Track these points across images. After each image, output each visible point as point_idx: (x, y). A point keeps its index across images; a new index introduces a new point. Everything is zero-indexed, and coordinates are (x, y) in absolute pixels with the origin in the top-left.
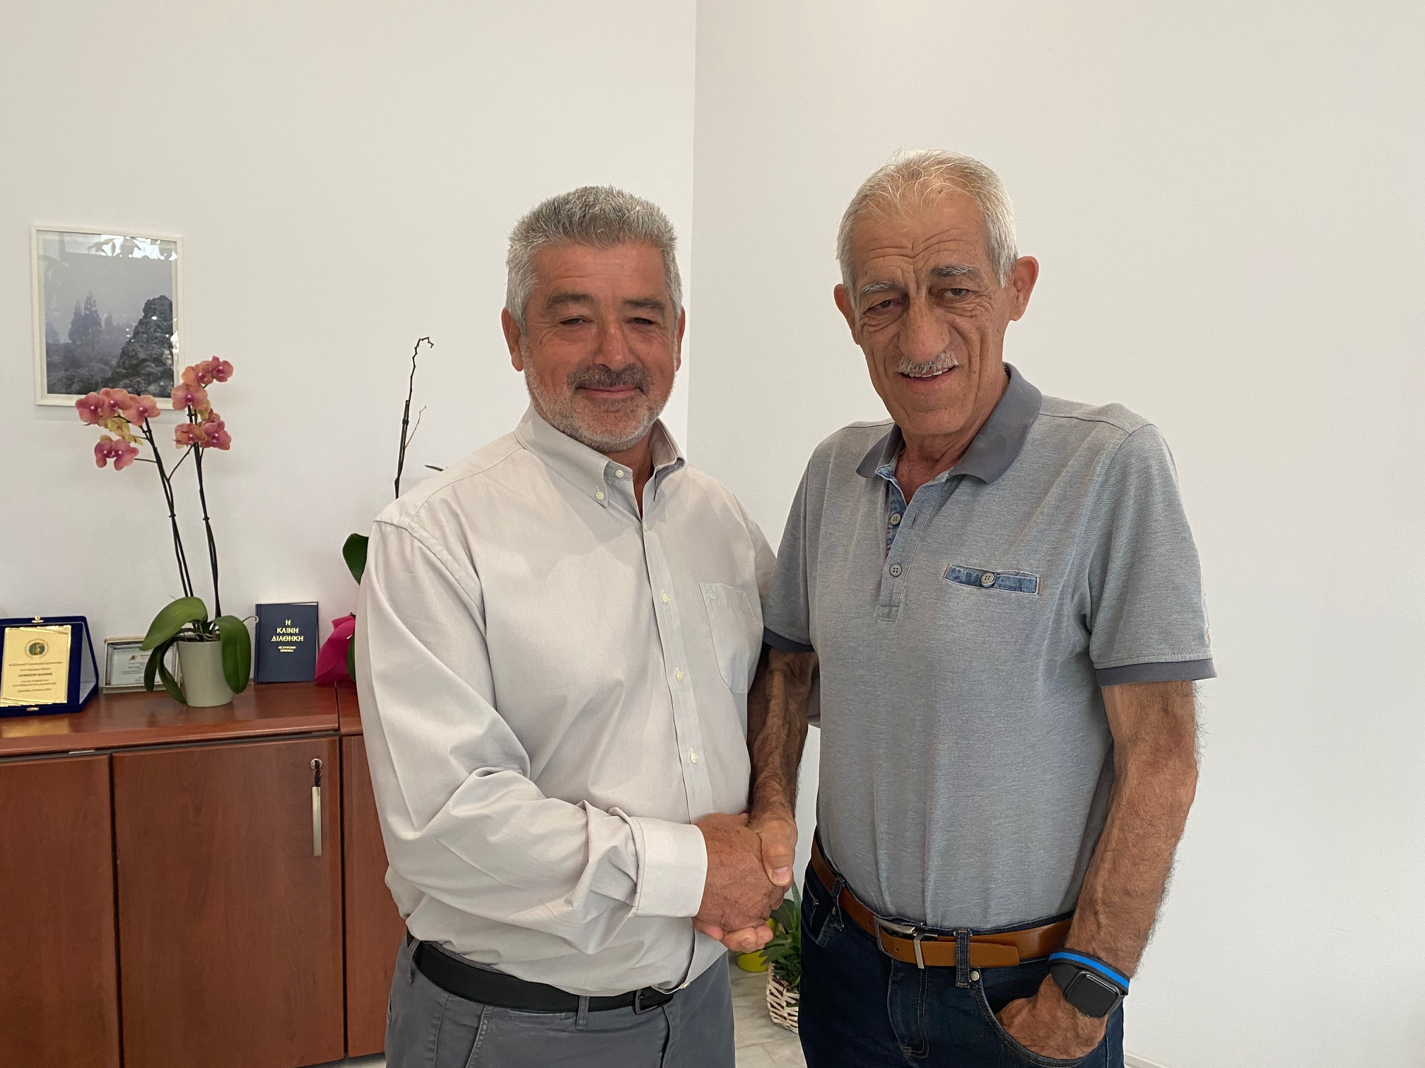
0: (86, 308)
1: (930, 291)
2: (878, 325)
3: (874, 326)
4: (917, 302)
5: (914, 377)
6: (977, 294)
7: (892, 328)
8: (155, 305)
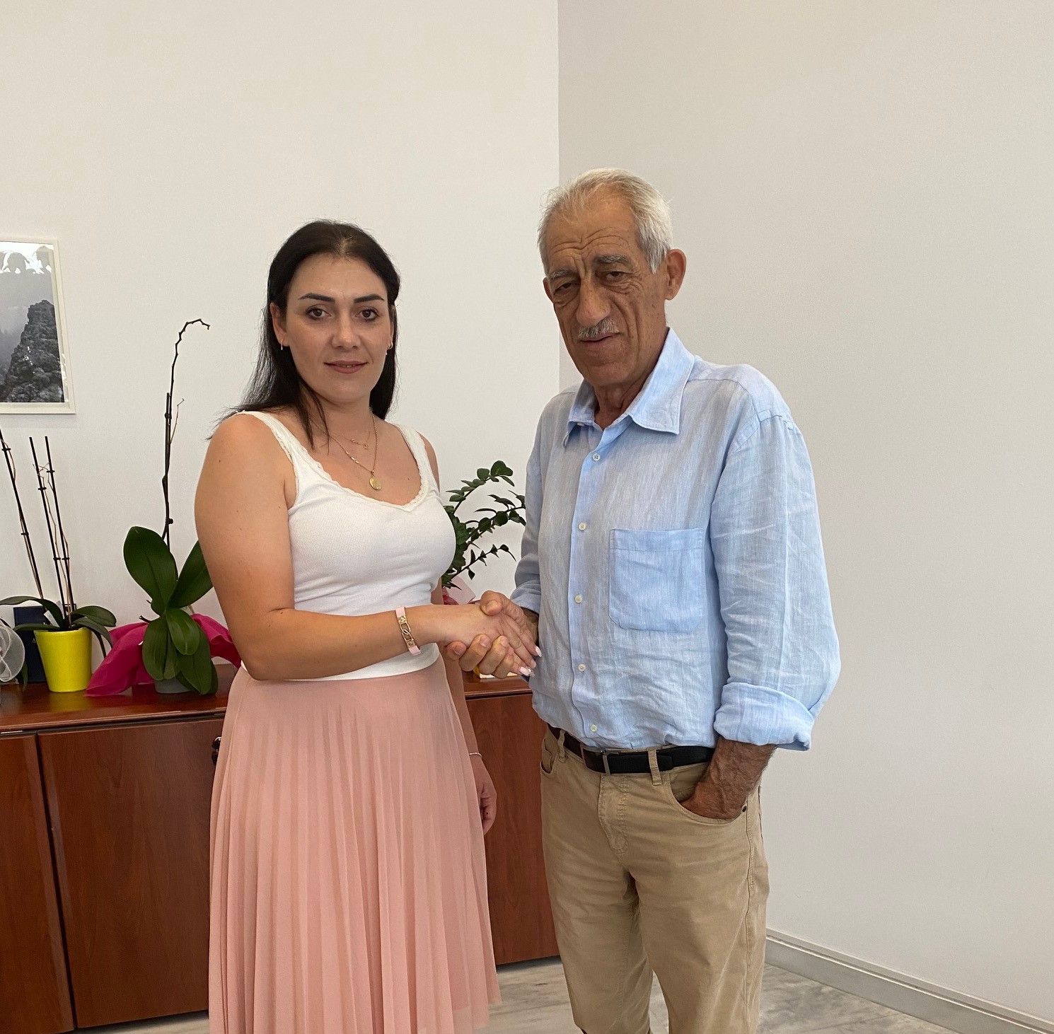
1: (596, 274)
2: (563, 302)
4: (585, 281)
6: (630, 275)
7: (573, 304)
8: (38, 309)
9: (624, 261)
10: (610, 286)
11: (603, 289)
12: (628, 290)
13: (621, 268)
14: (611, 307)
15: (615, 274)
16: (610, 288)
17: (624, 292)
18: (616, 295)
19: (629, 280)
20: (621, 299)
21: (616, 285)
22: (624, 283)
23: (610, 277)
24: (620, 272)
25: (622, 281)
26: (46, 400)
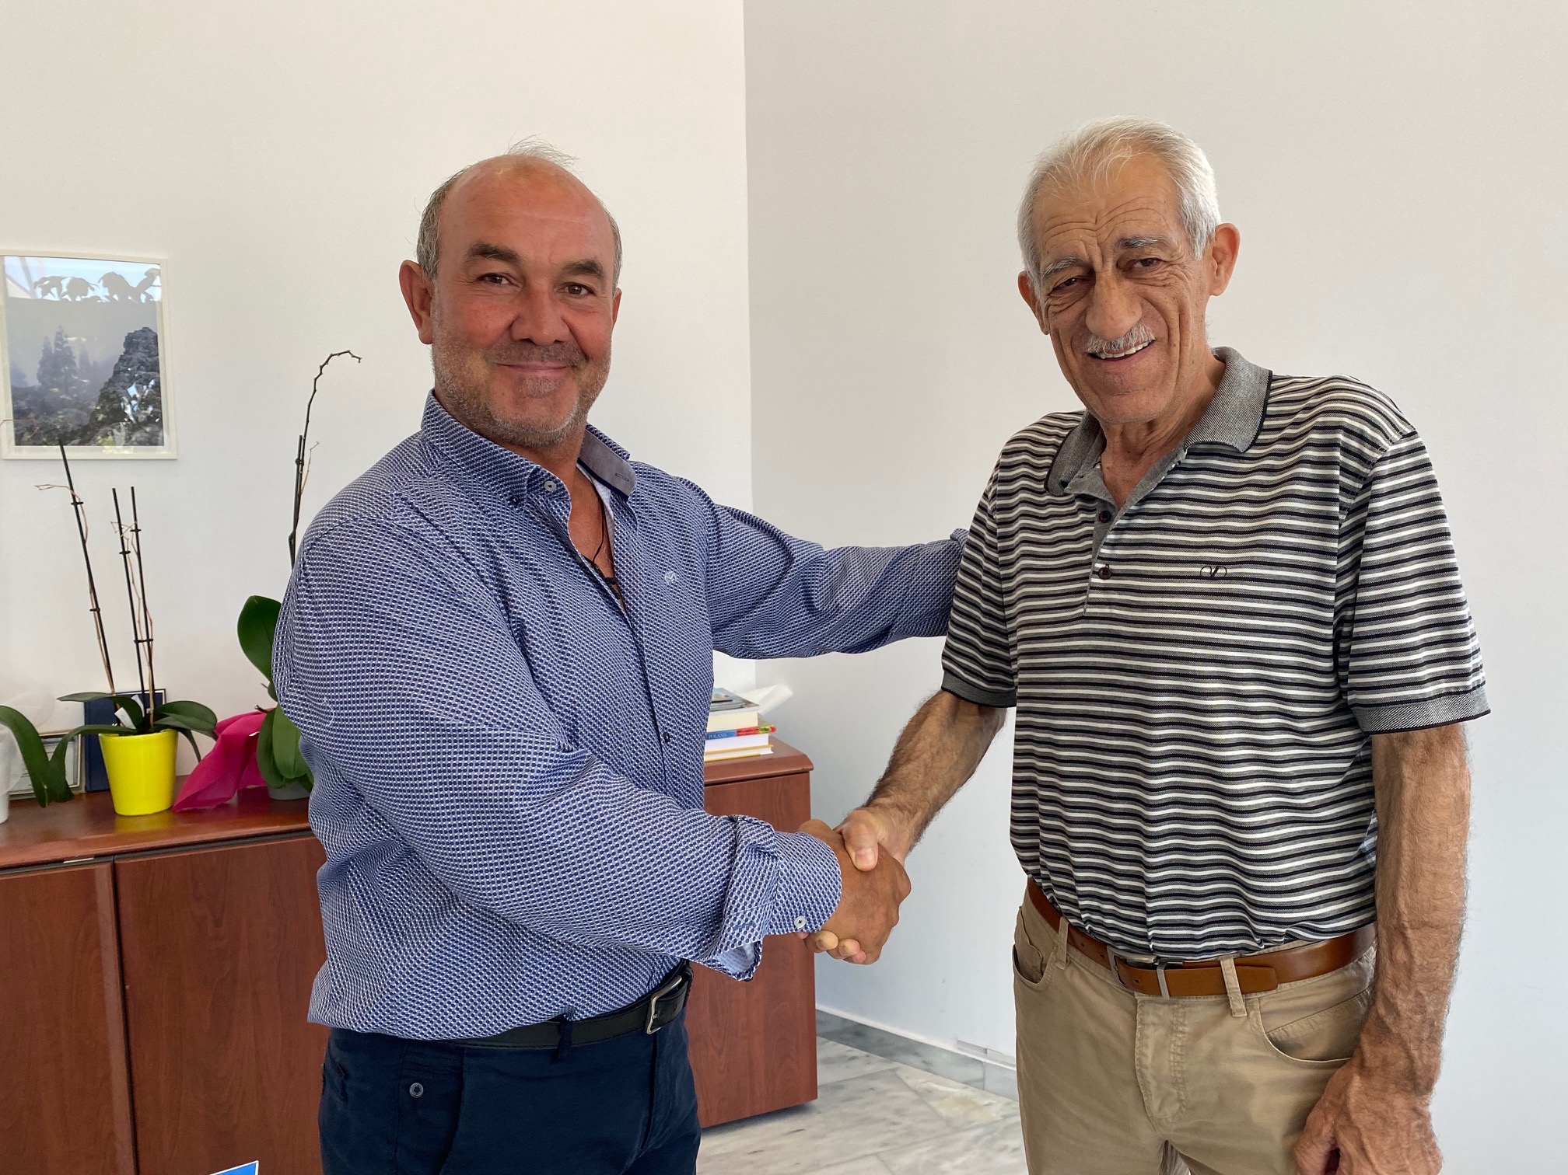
0: (57, 345)
1: (1117, 265)
2: (1063, 304)
3: (1058, 305)
4: (1104, 275)
5: (1106, 359)
6: (1169, 264)
7: (1078, 307)
8: (138, 338)
9: (1162, 244)
10: (1139, 279)
11: (1128, 284)
12: (1167, 282)
13: (1157, 254)
14: (1142, 305)
15: (1147, 262)
16: (1140, 280)
17: (1162, 284)
18: (1149, 289)
19: (1170, 268)
20: (1158, 294)
21: (1149, 276)
22: (1159, 273)
23: (1138, 265)
24: (1153, 259)
25: (1159, 271)
26: (140, 443)
